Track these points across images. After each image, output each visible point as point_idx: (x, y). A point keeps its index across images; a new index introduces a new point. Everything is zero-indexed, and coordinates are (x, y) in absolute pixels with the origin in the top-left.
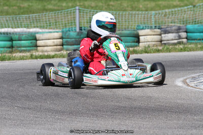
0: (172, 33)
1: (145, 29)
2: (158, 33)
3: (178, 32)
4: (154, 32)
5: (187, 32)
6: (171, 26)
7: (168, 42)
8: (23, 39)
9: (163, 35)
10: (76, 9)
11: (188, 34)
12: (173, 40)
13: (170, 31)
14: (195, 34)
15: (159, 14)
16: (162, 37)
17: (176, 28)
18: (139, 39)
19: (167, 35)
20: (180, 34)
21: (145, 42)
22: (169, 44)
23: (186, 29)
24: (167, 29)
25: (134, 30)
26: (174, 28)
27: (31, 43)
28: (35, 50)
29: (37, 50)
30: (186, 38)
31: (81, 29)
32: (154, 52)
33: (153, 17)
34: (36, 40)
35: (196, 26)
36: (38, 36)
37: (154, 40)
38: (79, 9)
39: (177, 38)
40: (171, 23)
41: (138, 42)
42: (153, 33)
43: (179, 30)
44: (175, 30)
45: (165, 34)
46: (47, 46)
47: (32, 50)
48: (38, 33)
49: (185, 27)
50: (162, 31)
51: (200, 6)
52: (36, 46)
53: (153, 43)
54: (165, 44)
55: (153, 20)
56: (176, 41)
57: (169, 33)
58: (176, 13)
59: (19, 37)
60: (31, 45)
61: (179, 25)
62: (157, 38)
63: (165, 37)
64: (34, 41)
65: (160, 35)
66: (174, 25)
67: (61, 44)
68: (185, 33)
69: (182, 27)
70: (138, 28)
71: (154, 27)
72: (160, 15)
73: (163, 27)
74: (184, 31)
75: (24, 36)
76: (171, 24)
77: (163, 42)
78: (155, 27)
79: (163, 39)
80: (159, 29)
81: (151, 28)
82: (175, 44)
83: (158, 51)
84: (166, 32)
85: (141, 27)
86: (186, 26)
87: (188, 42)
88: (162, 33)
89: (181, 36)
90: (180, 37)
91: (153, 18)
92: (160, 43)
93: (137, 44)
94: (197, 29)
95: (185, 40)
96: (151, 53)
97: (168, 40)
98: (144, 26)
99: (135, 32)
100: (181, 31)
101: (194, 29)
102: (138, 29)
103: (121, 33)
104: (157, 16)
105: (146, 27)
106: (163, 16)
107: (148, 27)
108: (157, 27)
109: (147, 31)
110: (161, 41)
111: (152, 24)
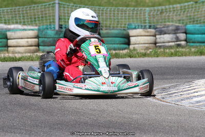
0: (169, 34)
2: (152, 34)
3: (175, 33)
4: (148, 32)
5: (186, 33)
6: (168, 26)
9: (157, 36)
10: (55, 3)
11: (188, 35)
12: (169, 42)
13: (167, 31)
14: (196, 36)
15: (155, 11)
16: (156, 39)
17: (173, 28)
18: (129, 40)
19: (162, 36)
20: (178, 35)
21: (136, 44)
22: (165, 47)
23: (186, 29)
24: (163, 29)
25: (124, 30)
26: (170, 28)
27: (1, 42)
28: (5, 50)
29: (7, 51)
30: (186, 40)
31: (61, 27)
33: (147, 14)
34: (7, 38)
36: (9, 34)
37: (146, 42)
38: (59, 3)
39: (174, 40)
40: (169, 22)
41: (128, 43)
42: (147, 34)
43: (176, 30)
44: (172, 30)
45: (160, 34)
46: (20, 46)
48: (9, 30)
49: (184, 27)
50: (156, 31)
52: (7, 46)
53: (147, 45)
55: (147, 19)
56: (172, 44)
57: (165, 33)
58: (174, 11)
60: (0, 44)
61: (177, 24)
62: (151, 39)
63: (160, 38)
65: (155, 36)
66: (172, 25)
67: (37, 44)
68: (185, 34)
69: (180, 27)
70: (129, 27)
71: (148, 27)
72: (155, 13)
73: (158, 26)
74: (183, 31)
76: (169, 24)
77: (157, 45)
78: (150, 26)
79: (158, 40)
80: (153, 28)
81: (145, 28)
82: (171, 47)
84: (162, 33)
85: (134, 27)
87: (187, 45)
88: (157, 33)
89: (180, 38)
90: (178, 39)
91: (147, 16)
92: (154, 45)
93: (127, 46)
94: (198, 30)
95: (183, 43)
97: (164, 43)
98: (137, 25)
99: (125, 32)
100: (179, 31)
101: (195, 29)
102: (128, 29)
103: (108, 33)
104: (152, 14)
105: (139, 26)
106: (159, 13)
107: (142, 26)
108: (152, 27)
109: (139, 31)
110: (155, 43)
111: (146, 23)
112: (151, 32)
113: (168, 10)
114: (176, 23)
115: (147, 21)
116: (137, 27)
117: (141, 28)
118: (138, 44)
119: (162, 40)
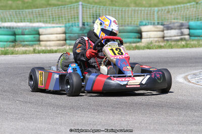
0: (175, 29)
1: (148, 25)
2: (161, 30)
3: (180, 29)
4: (157, 28)
5: (189, 29)
6: (174, 23)
7: (170, 38)
8: (26, 33)
9: (165, 32)
10: (79, 5)
11: (191, 31)
12: (175, 36)
13: (173, 27)
14: (198, 31)
15: (162, 10)
16: (164, 34)
17: (179, 24)
18: (141, 35)
19: (169, 31)
20: (183, 30)
21: (147, 38)
22: (171, 40)
23: (189, 26)
24: (170, 25)
25: (137, 26)
26: (176, 25)
27: (34, 37)
28: (38, 44)
29: (40, 44)
30: (189, 35)
31: (84, 24)
32: (156, 48)
33: (156, 13)
34: (39, 34)
35: (199, 23)
36: (41, 31)
37: (156, 36)
38: (82, 5)
39: (180, 34)
40: (174, 19)
41: (141, 38)
42: (156, 30)
43: (181, 26)
44: (178, 26)
46: (50, 41)
47: (35, 44)
48: (41, 27)
49: (187, 24)
50: (164, 27)
52: (39, 41)
53: (156, 39)
54: (167, 40)
55: (156, 17)
56: (178, 38)
57: (172, 29)
58: (178, 10)
59: (22, 32)
60: (33, 39)
61: (181, 21)
62: (160, 34)
63: (167, 33)
64: (38, 36)
65: (163, 31)
66: (177, 22)
67: (64, 39)
69: (185, 24)
71: (156, 23)
72: (163, 12)
73: (165, 23)
74: (187, 27)
75: (27, 30)
76: (174, 21)
77: (165, 38)
78: (158, 23)
79: (166, 35)
80: (161, 25)
81: (154, 24)
82: (177, 41)
83: (161, 47)
84: (169, 28)
85: (144, 23)
86: (188, 22)
87: (190, 39)
88: (165, 29)
89: (184, 33)
90: (182, 34)
92: (162, 39)
93: (139, 40)
94: (199, 26)
95: (187, 37)
96: (153, 49)
98: (147, 22)
99: (138, 28)
100: (183, 27)
101: (196, 25)
102: (140, 25)
103: (123, 29)
104: (160, 13)
105: (149, 23)
106: (166, 12)
107: (151, 23)
109: (150, 27)
110: (163, 37)
111: (154, 20)
112: (160, 28)
115: (156, 19)
117: (151, 25)
118: (149, 38)
119: (168, 35)
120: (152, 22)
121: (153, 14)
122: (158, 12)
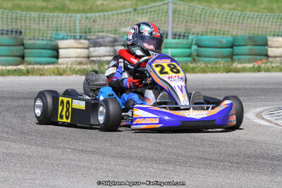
0: (105, 46)
1: (67, 39)
2: (85, 46)
3: (113, 46)
4: (81, 43)
6: (103, 38)
7: (98, 58)
9: (91, 49)
12: (105, 56)
13: (103, 43)
15: (87, 18)
16: (90, 52)
17: (111, 39)
18: (58, 52)
19: (97, 48)
20: (116, 48)
21: (66, 57)
22: (100, 62)
24: (98, 40)
25: (51, 40)
26: (107, 39)
33: (77, 22)
39: (111, 54)
40: (103, 32)
41: (57, 57)
42: (79, 46)
43: (114, 43)
44: (109, 42)
45: (95, 46)
50: (90, 43)
51: (143, 9)
53: (79, 60)
54: (94, 61)
55: (78, 27)
56: (110, 58)
57: (101, 45)
58: (109, 19)
61: (114, 36)
62: (84, 52)
63: (94, 51)
65: (88, 48)
66: (107, 36)
68: (123, 47)
69: (118, 39)
70: (56, 37)
71: (78, 37)
72: (87, 21)
74: (122, 43)
77: (91, 59)
78: (81, 36)
79: (91, 54)
80: (85, 39)
81: (75, 38)
84: (96, 44)
85: (62, 37)
88: (91, 45)
90: (115, 53)
91: (77, 24)
92: (87, 59)
93: (54, 60)
98: (65, 34)
99: (54, 43)
100: (117, 44)
104: (83, 21)
106: (91, 21)
107: (71, 36)
108: (83, 37)
109: (70, 42)
110: (89, 57)
111: (75, 32)
112: (84, 44)
113: (106, 17)
114: (111, 33)
115: (78, 31)
116: (66, 37)
117: (71, 39)
118: (69, 58)
119: (96, 54)
120: (73, 34)
121: (75, 23)
122: (80, 21)
